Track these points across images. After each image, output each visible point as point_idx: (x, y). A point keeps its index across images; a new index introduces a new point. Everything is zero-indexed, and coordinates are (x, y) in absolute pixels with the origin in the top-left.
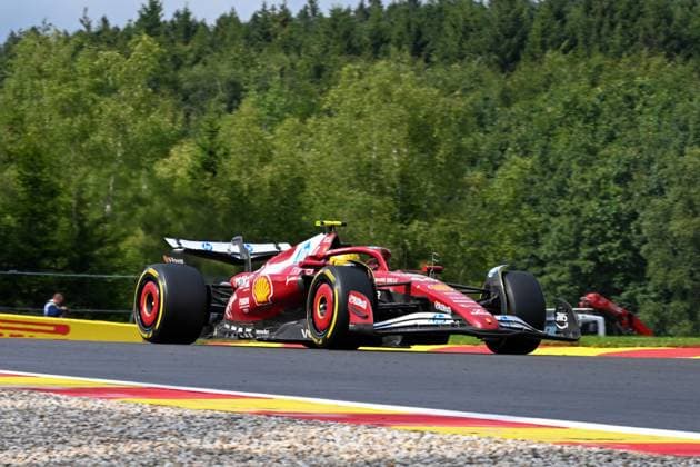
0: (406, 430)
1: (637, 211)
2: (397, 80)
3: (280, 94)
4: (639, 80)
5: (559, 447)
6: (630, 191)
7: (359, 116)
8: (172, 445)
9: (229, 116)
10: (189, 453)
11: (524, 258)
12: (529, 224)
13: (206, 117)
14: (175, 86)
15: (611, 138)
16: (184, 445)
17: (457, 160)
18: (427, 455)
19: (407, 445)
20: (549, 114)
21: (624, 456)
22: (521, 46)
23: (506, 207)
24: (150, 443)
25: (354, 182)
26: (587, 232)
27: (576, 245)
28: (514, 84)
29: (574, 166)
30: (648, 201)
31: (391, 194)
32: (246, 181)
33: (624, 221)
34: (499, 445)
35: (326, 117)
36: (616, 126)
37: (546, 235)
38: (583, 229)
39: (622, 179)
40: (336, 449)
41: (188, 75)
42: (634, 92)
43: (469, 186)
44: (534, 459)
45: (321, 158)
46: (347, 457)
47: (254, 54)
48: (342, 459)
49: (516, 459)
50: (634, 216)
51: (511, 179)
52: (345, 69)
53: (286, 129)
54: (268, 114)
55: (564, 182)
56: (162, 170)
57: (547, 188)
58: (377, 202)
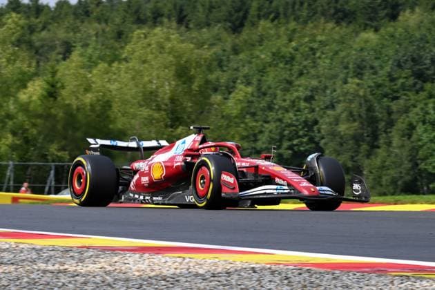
0: (174, 257)
1: (318, 119)
2: (168, 39)
3: (95, 49)
4: (319, 38)
5: (269, 266)
6: (313, 107)
7: (144, 62)
8: (29, 268)
9: (63, 62)
10: (39, 272)
11: (248, 149)
12: (251, 128)
13: (50, 63)
14: (30, 45)
15: (301, 74)
16: (36, 268)
17: (207, 88)
18: (187, 272)
19: (175, 266)
20: (262, 59)
21: (308, 271)
22: (245, 17)
23: (236, 117)
24: (15, 266)
25: (142, 103)
26: (286, 132)
27: (280, 141)
28: (240, 41)
29: (279, 92)
30: (324, 113)
31: (165, 110)
32: (74, 103)
33: (310, 125)
34: (232, 265)
35: (124, 63)
36: (305, 67)
37: (262, 135)
38: (284, 130)
39: (309, 99)
40: (131, 269)
41: (39, 38)
42: (315, 45)
43: (213, 104)
44: (253, 274)
45: (121, 88)
46: (137, 274)
47: (79, 24)
48: (134, 275)
49: (242, 274)
50: (316, 122)
51: (239, 100)
52: (135, 33)
53: (100, 71)
54: (88, 61)
55: (272, 102)
56: (23, 97)
57: (261, 105)
58: (156, 115)
